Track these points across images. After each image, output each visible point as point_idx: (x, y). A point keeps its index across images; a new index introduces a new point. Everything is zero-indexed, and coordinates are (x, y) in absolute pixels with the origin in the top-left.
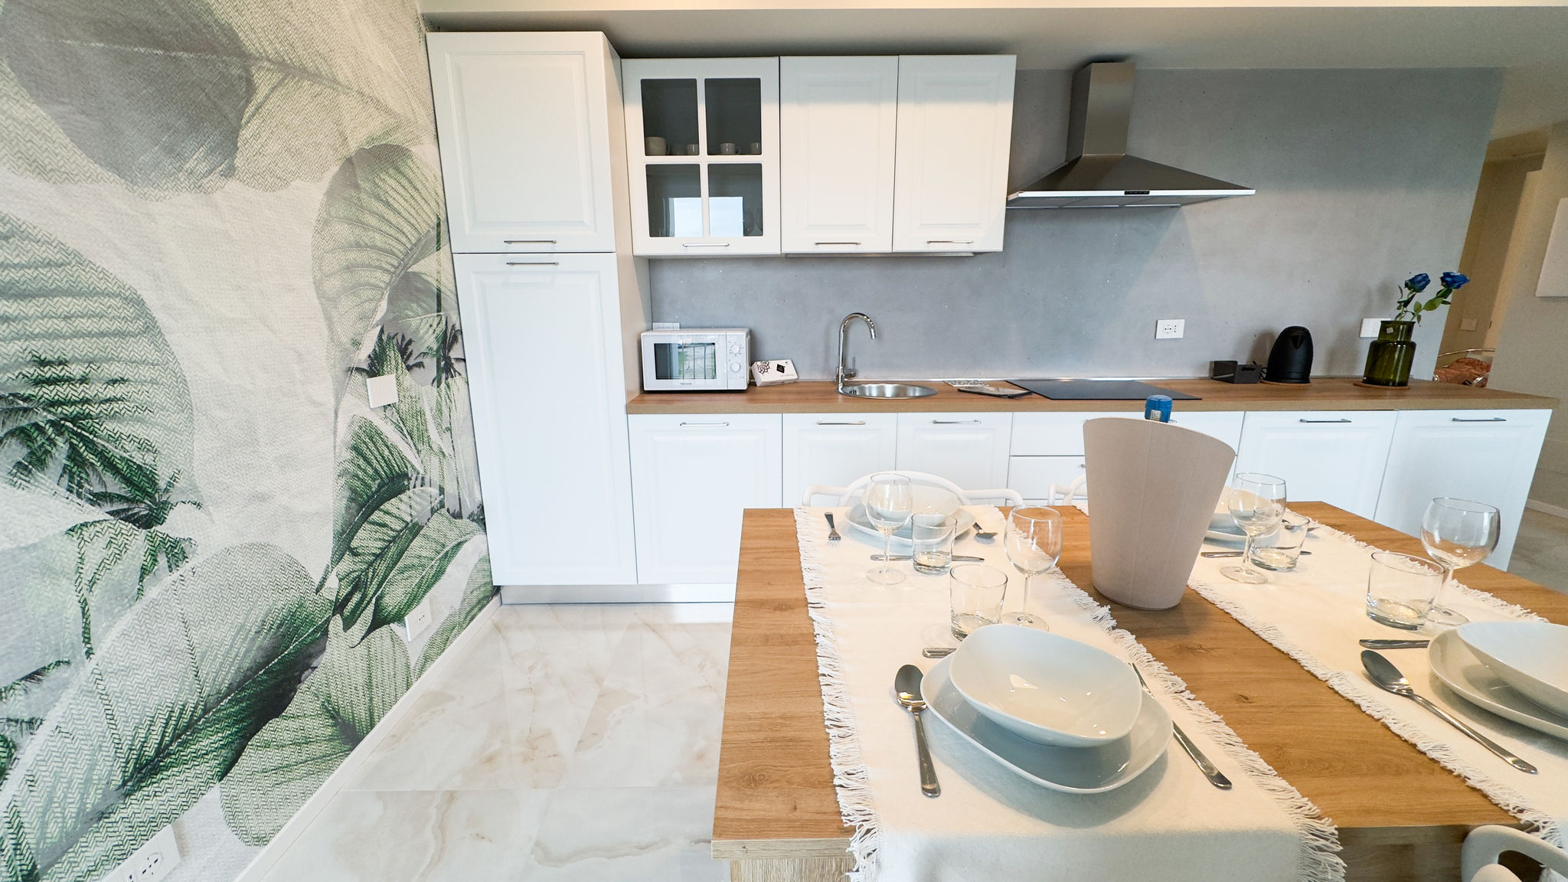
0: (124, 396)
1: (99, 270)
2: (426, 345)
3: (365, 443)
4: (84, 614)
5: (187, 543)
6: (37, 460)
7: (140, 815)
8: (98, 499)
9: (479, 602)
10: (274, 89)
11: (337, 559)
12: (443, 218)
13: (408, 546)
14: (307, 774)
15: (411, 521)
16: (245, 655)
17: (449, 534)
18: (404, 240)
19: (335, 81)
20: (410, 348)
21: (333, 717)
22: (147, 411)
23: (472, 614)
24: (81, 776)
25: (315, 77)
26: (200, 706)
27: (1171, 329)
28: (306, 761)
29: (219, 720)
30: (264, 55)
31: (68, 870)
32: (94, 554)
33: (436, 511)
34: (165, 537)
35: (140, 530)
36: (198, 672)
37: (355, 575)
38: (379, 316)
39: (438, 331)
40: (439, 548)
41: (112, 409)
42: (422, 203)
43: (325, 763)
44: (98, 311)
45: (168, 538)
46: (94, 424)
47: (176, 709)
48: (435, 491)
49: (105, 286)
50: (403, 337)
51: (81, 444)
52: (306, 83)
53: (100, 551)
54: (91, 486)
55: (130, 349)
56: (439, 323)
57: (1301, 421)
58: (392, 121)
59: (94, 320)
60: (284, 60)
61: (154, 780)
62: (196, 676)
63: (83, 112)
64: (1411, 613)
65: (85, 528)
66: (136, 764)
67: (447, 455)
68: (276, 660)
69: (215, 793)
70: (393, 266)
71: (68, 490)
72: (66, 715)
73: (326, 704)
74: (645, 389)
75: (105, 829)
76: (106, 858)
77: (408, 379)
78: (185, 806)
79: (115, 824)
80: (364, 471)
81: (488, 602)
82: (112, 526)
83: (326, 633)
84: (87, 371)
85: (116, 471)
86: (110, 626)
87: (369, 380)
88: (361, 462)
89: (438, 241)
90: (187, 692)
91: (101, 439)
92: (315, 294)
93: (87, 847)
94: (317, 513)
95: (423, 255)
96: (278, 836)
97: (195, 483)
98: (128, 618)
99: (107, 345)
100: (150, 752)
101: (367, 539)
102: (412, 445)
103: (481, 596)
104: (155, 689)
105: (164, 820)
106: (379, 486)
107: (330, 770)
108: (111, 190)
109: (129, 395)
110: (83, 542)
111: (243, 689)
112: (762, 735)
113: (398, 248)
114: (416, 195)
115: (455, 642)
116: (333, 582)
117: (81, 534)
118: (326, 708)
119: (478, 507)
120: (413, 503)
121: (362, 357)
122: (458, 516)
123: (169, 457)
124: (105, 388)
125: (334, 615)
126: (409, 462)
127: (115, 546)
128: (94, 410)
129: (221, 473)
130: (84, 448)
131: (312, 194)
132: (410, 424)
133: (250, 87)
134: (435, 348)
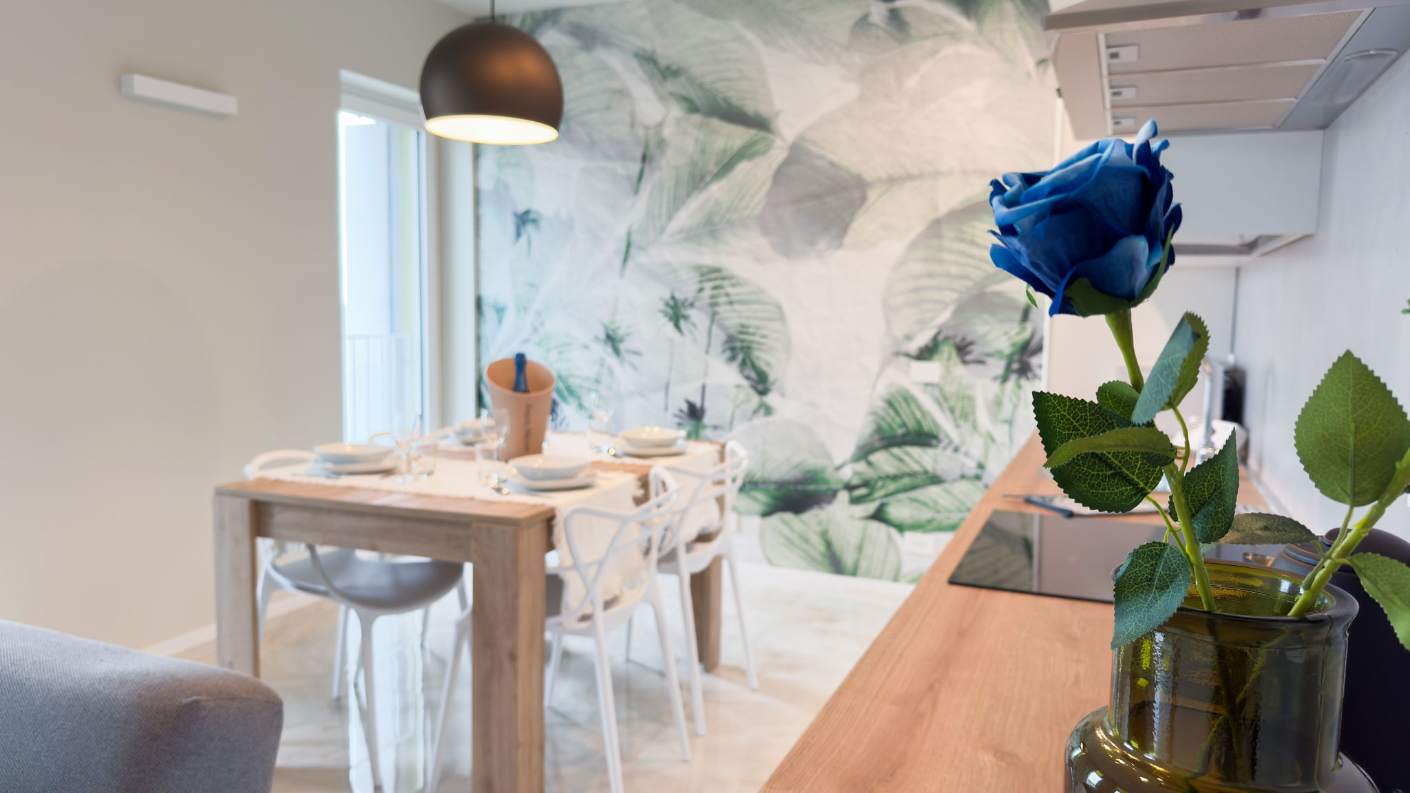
3: (899, 401)
5: (774, 409)
6: (733, 358)
10: (881, 196)
11: (855, 459)
13: (924, 487)
15: (933, 472)
19: (937, 173)
20: (970, 349)
21: (827, 545)
22: (773, 350)
25: (918, 177)
28: (805, 551)
29: (768, 493)
30: (878, 179)
33: (967, 478)
34: (766, 402)
35: (757, 395)
36: (764, 465)
37: (867, 477)
38: (940, 321)
39: (1018, 339)
41: (760, 347)
44: (765, 310)
46: (753, 351)
48: (972, 464)
49: (768, 300)
50: (965, 339)
51: (746, 357)
53: (743, 397)
54: (747, 372)
55: (773, 325)
56: (1021, 333)
59: (764, 313)
65: (741, 386)
69: (758, 519)
70: (966, 287)
71: (739, 371)
73: (824, 533)
77: (960, 370)
80: (893, 419)
82: (749, 390)
83: (836, 495)
84: (754, 331)
85: (755, 370)
87: (914, 363)
88: (891, 411)
91: (754, 357)
96: (778, 569)
97: (784, 385)
98: (746, 425)
99: (765, 322)
101: (884, 461)
102: (950, 418)
106: (904, 433)
108: (783, 264)
109: (768, 343)
113: (976, 275)
116: (848, 471)
117: (739, 388)
118: (824, 536)
120: (939, 460)
121: (914, 346)
123: (776, 371)
124: (760, 339)
125: (843, 489)
126: (943, 429)
127: (748, 397)
128: (754, 346)
129: (796, 386)
130: (748, 359)
131: (895, 248)
132: (952, 403)
133: (864, 199)
134: (1008, 351)
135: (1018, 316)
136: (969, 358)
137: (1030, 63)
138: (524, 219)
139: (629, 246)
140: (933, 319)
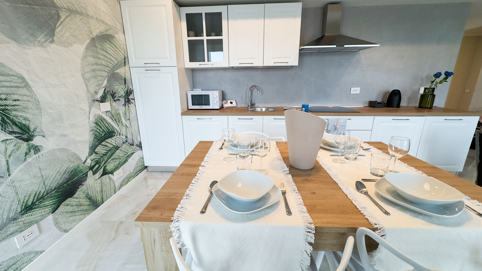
0: (19, 104)
1: (10, 69)
2: (121, 94)
3: (99, 122)
4: (7, 164)
5: (40, 147)
7: (27, 220)
8: (11, 133)
9: (140, 170)
10: (66, 17)
11: (90, 154)
12: (126, 56)
13: (115, 152)
14: (81, 214)
15: (116, 145)
16: (60, 179)
17: (129, 150)
18: (112, 63)
19: (88, 15)
20: (115, 95)
21: (89, 199)
22: (26, 109)
23: (137, 173)
24: (8, 208)
25: (81, 14)
26: (45, 193)
27: (356, 90)
28: (81, 211)
29: (52, 197)
30: (63, 7)
31: (4, 233)
32: (10, 148)
33: (124, 143)
34: (33, 145)
35: (25, 142)
36: (44, 183)
37: (97, 159)
38: (104, 85)
39: (125, 90)
40: (125, 154)
41: (15, 108)
42: (119, 52)
43: (87, 212)
44: (9, 80)
45: (34, 145)
46: (9, 112)
47: (38, 192)
48: (124, 137)
49: (12, 73)
50: (113, 92)
51: (5, 117)
52: (78, 16)
53: (12, 147)
54: (9, 129)
55: (20, 91)
56: (125, 88)
57: (393, 119)
58: (108, 27)
59: (9, 83)
60: (70, 9)
61: (31, 211)
62: (44, 184)
63: (3, 23)
64: (383, 172)
65: (7, 141)
66: (25, 206)
67: (128, 127)
68: (70, 182)
69: (51, 216)
70: (109, 70)
71: (1, 130)
72: (3, 191)
73: (87, 195)
74: (189, 108)
75: (16, 223)
76: (16, 231)
77: (114, 104)
78: (41, 220)
79: (19, 222)
80: (99, 130)
81: (143, 171)
82: (16, 141)
83: (87, 175)
84: (7, 97)
85: (17, 125)
86: (16, 168)
87: (100, 104)
88: (98, 127)
89: (125, 64)
90: (41, 188)
91: (11, 116)
92: (82, 78)
93: (10, 227)
94: (83, 141)
95: (120, 67)
96: (71, 230)
97: (43, 130)
98: (21, 166)
99: (13, 90)
100: (30, 203)
101: (100, 149)
102: (116, 123)
103: (141, 169)
104: (31, 186)
105: (34, 222)
106: (104, 134)
107: (89, 214)
108: (14, 46)
109: (20, 104)
110: (6, 144)
111: (60, 189)
112: (165, 197)
113: (110, 65)
114: (117, 49)
115: (131, 181)
116: (89, 161)
117: (6, 142)
118: (87, 196)
119: (139, 143)
120: (116, 140)
121: (99, 96)
122: (133, 145)
123: (34, 122)
124: (13, 102)
125: (89, 170)
126: (115, 128)
127: (17, 146)
128: (9, 108)
129: (51, 128)
130: (6, 118)
131: (81, 48)
132: (115, 117)
133: (59, 16)
134: (124, 95)
135: (124, 82)
136: (115, 99)
140: (102, 84)
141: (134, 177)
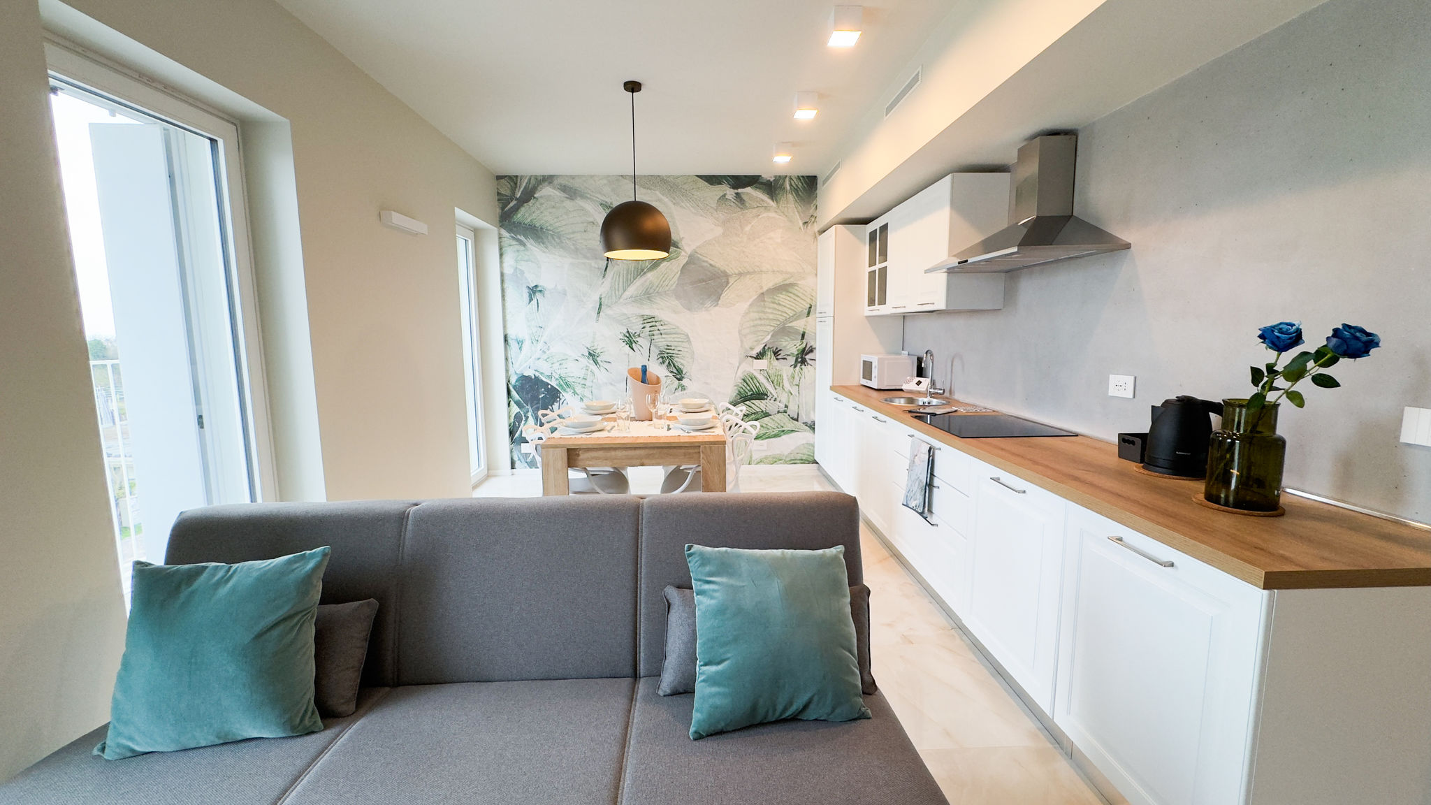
1: (683, 329)
2: (790, 352)
3: (749, 379)
5: (686, 387)
6: (663, 362)
8: (672, 372)
9: (801, 460)
10: (736, 281)
12: (813, 305)
13: (761, 418)
15: (766, 411)
17: (787, 424)
18: (786, 315)
19: (762, 271)
20: (780, 352)
22: (685, 357)
23: (796, 461)
25: (754, 273)
27: (1122, 385)
30: (734, 274)
33: (781, 413)
35: (677, 381)
38: (765, 340)
39: (800, 347)
40: (780, 427)
41: (678, 356)
42: (801, 301)
45: (682, 384)
48: (782, 406)
51: (671, 362)
52: (749, 276)
55: (684, 344)
56: (801, 344)
58: (789, 275)
60: (741, 272)
65: (667, 377)
67: (794, 394)
70: (777, 324)
77: (775, 362)
80: (746, 387)
81: (804, 463)
82: (672, 378)
84: (675, 348)
85: (676, 368)
87: (755, 360)
88: (745, 384)
89: (808, 314)
92: (737, 334)
95: (797, 320)
97: (691, 375)
99: (680, 343)
102: (773, 385)
103: (804, 459)
106: (752, 394)
109: (682, 354)
113: (782, 318)
114: (797, 299)
115: (779, 465)
119: (811, 422)
120: (768, 405)
121: (754, 353)
122: (797, 420)
123: (687, 368)
126: (769, 391)
129: (698, 375)
131: (744, 306)
132: (772, 378)
133: (728, 283)
134: (796, 353)
135: (800, 337)
136: (778, 357)
137: (801, 224)
138: (534, 291)
139: (600, 305)
140: (762, 339)
141: (786, 462)
